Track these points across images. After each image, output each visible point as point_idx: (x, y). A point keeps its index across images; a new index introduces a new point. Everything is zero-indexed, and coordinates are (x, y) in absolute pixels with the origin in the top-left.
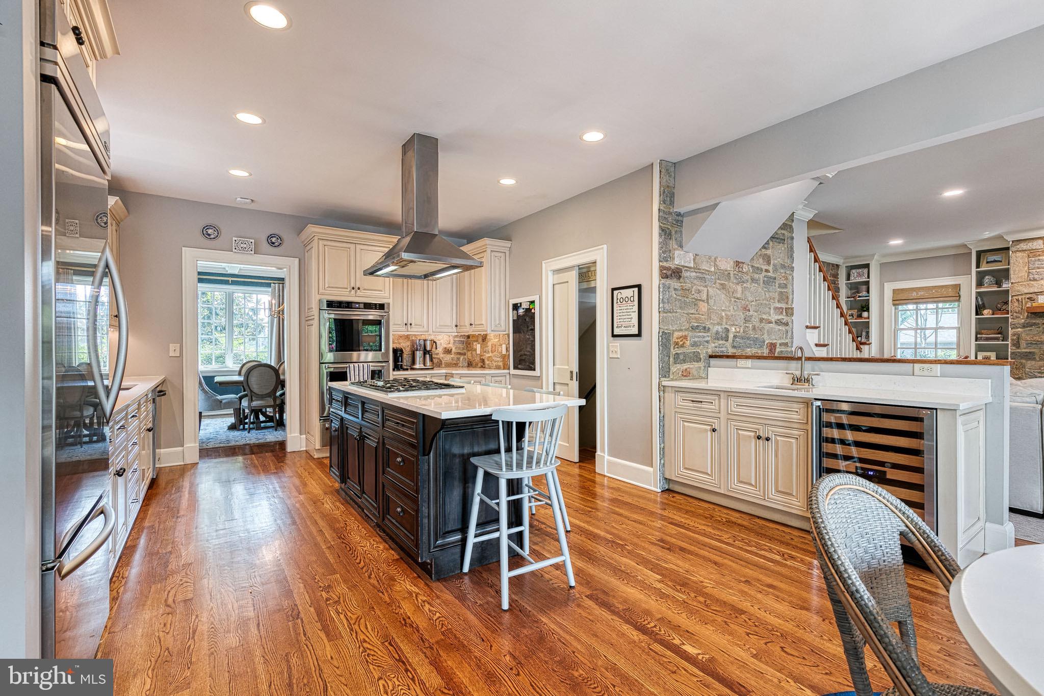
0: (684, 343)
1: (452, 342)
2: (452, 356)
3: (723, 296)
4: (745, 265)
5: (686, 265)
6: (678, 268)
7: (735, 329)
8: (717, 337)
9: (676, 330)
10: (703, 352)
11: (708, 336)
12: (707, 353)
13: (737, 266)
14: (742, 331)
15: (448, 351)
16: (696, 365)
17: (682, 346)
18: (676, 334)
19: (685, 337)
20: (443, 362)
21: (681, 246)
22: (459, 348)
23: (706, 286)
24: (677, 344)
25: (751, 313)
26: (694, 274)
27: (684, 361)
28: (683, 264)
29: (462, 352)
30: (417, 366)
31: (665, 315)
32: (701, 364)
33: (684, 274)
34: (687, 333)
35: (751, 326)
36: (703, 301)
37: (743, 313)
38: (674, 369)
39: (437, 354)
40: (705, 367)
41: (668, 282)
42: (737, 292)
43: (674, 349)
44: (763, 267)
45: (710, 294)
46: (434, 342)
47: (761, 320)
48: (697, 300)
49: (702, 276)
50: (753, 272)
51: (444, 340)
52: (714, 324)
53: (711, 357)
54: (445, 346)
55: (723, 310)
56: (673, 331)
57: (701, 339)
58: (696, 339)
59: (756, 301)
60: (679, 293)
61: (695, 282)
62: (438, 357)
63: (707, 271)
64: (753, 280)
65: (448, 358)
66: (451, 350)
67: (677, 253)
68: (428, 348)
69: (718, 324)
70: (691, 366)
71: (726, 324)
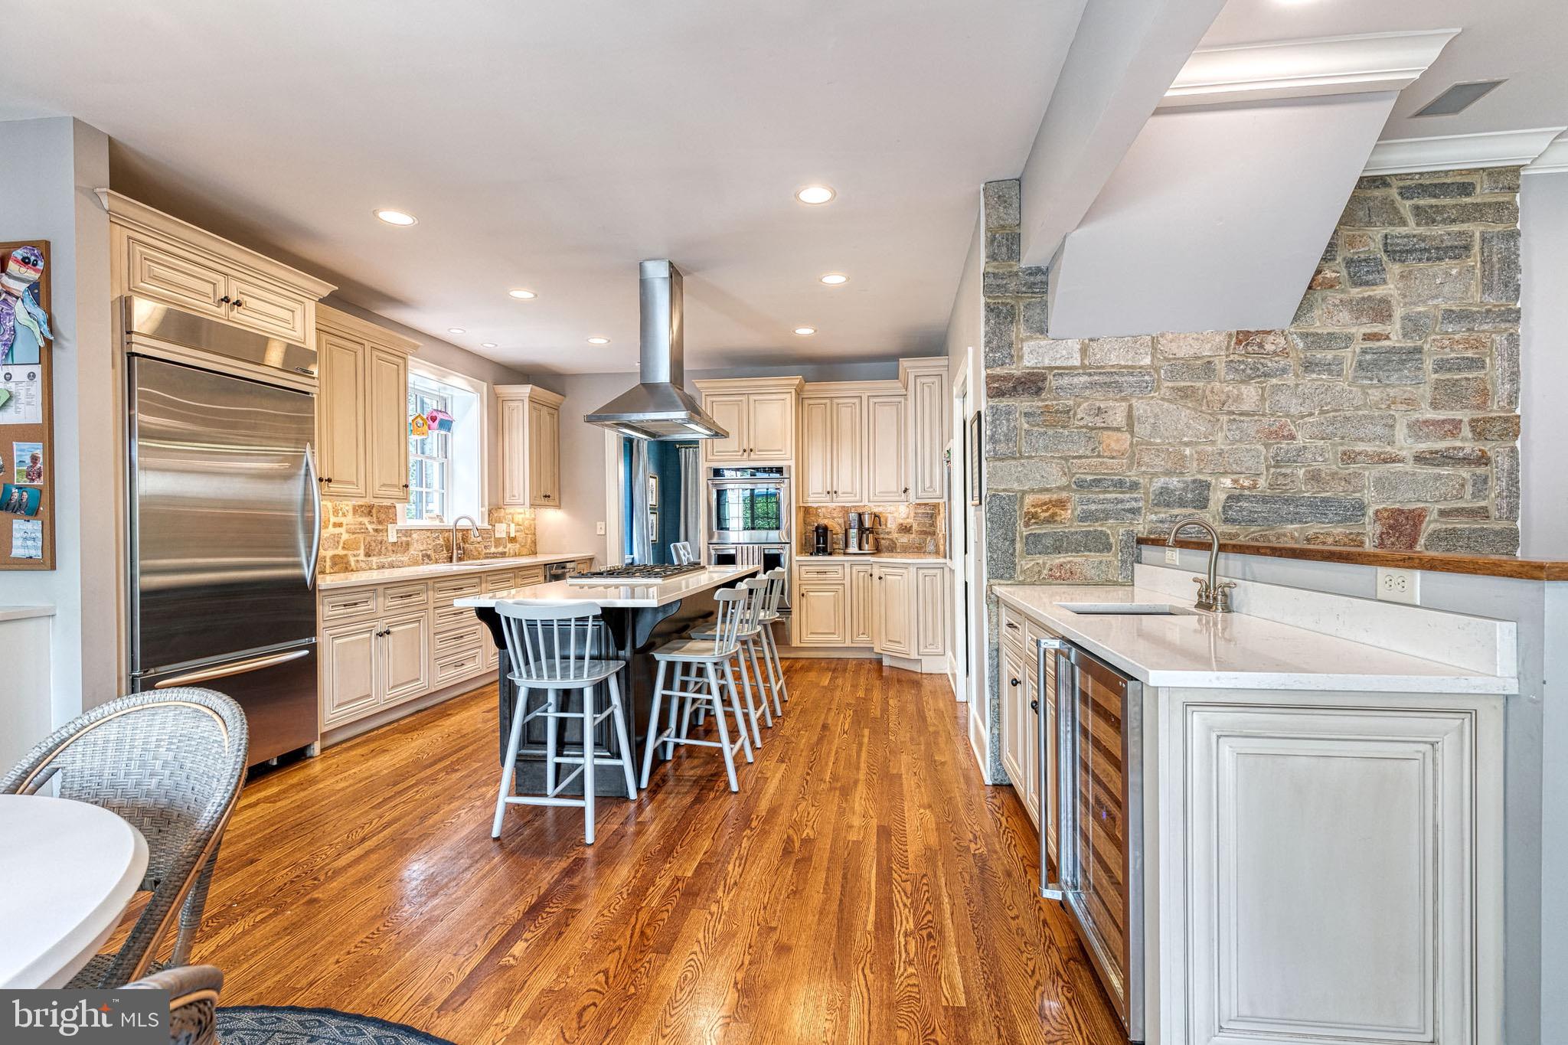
0: (1054, 515)
1: (912, 515)
2: (913, 536)
3: (1185, 412)
4: (1271, 338)
5: (1058, 363)
6: (1033, 374)
7: (1235, 481)
8: (1165, 498)
9: (1033, 491)
10: (1116, 531)
11: (1136, 500)
12: (1129, 533)
13: (1239, 342)
14: (1262, 483)
15: (905, 529)
16: (1095, 557)
17: (1051, 520)
18: (1029, 499)
19: (1061, 504)
20: (898, 545)
21: (1043, 331)
22: (924, 524)
23: (1123, 399)
24: (1034, 516)
25: (1299, 442)
26: (1084, 379)
27: (1058, 550)
28: (1047, 362)
29: (928, 530)
30: (851, 550)
31: (998, 464)
32: (1113, 558)
33: (1052, 382)
34: (1064, 495)
35: (1301, 472)
36: (1118, 429)
37: (1267, 446)
38: (1025, 563)
39: (889, 533)
40: (1123, 562)
41: (1004, 403)
42: (1238, 398)
43: (1027, 525)
44: (1353, 330)
45: (1135, 413)
46: (876, 516)
47: (1349, 457)
48: (1092, 429)
49: (1108, 380)
50: (1308, 348)
51: (897, 514)
52: (1155, 475)
53: (1141, 541)
54: (901, 521)
55: (1186, 444)
56: (1024, 493)
57: (1109, 506)
58: (1093, 507)
59: (1322, 412)
60: (1039, 420)
61: (1087, 393)
62: (890, 537)
63: (1125, 367)
64: (1309, 366)
65: (904, 539)
66: (911, 527)
67: (1027, 347)
68: (867, 524)
69: (1168, 473)
70: (1079, 559)
71: (1200, 472)
